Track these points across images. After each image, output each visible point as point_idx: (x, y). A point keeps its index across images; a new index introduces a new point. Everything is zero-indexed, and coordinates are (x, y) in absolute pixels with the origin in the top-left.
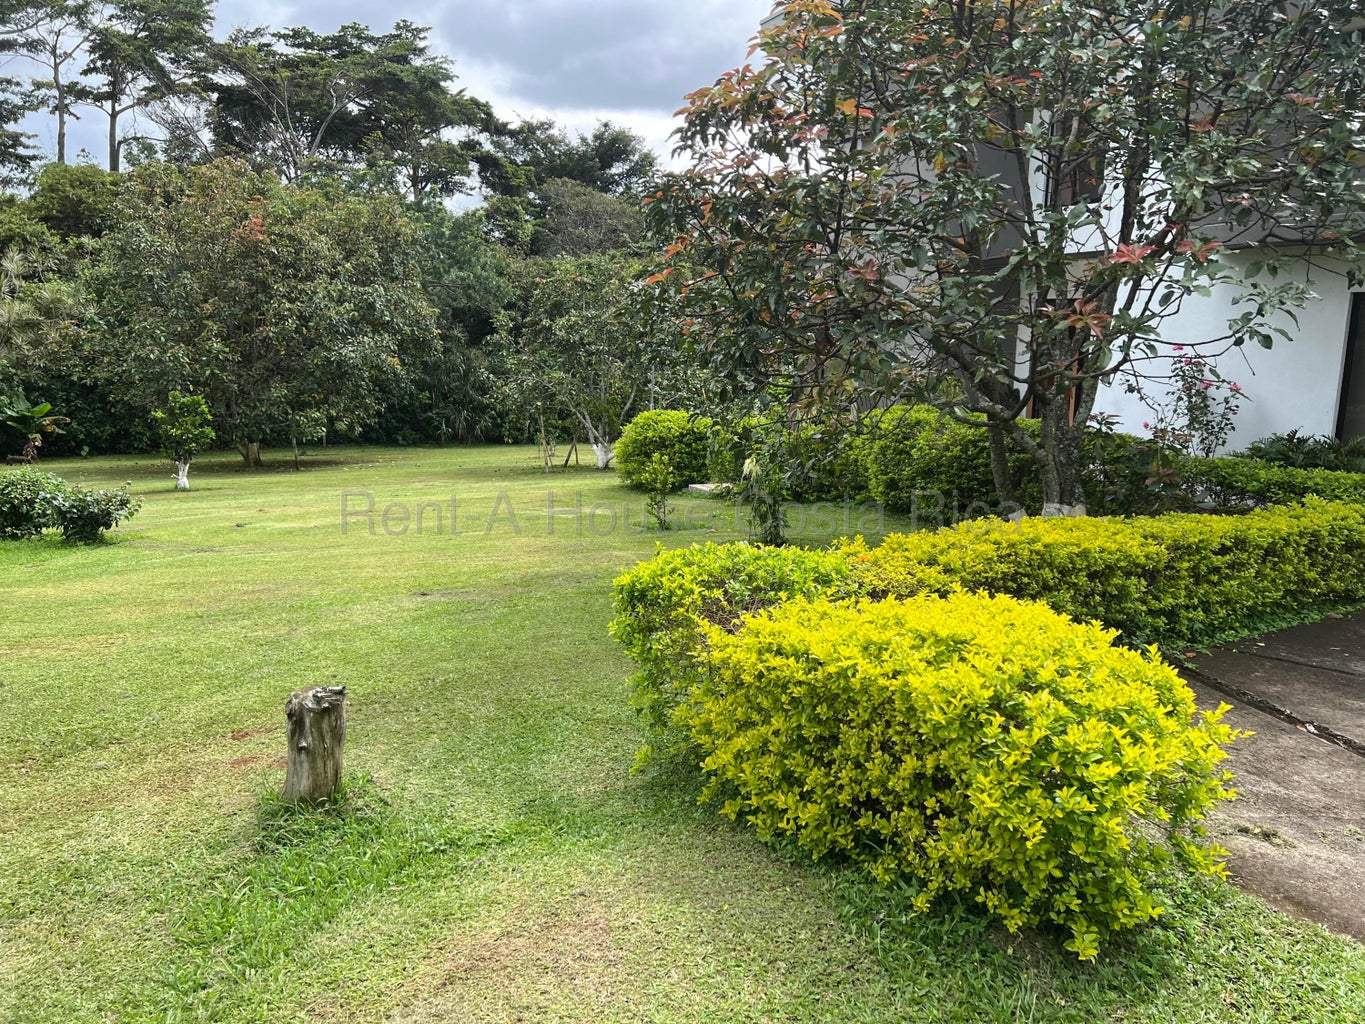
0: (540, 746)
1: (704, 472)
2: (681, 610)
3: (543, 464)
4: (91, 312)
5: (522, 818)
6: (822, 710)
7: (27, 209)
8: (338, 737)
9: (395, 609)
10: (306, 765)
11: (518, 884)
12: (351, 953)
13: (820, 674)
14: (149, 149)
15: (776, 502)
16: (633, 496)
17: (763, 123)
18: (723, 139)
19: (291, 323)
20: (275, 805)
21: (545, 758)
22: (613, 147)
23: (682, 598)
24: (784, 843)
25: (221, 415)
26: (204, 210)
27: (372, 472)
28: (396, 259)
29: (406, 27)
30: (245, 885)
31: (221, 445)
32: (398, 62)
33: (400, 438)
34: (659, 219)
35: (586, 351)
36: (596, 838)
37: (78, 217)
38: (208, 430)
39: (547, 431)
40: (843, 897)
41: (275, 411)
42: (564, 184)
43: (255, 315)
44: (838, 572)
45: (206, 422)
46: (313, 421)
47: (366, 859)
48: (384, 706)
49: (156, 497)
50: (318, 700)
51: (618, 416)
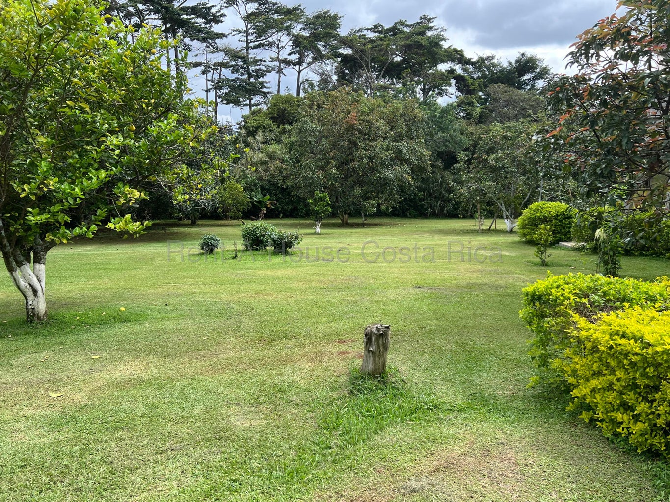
0: (478, 368)
1: (568, 236)
2: (562, 307)
3: (478, 228)
4: (286, 157)
5: (470, 401)
6: (650, 370)
7: (266, 114)
8: (386, 348)
9: (407, 293)
10: (371, 359)
11: (469, 432)
12: (391, 447)
13: (650, 351)
14: (311, 85)
15: (614, 254)
16: (527, 247)
17: (623, 45)
18: (598, 56)
19: (365, 161)
20: (357, 374)
21: (481, 374)
22: (526, 65)
23: (563, 301)
24: (619, 440)
25: (334, 202)
26: (333, 111)
27: (395, 229)
28: (413, 129)
29: (425, 18)
30: (345, 408)
31: (333, 215)
32: (420, 35)
33: (408, 214)
34: (556, 102)
35: (505, 171)
36: (509, 418)
37: (284, 116)
38: (329, 208)
39: (480, 212)
40: (656, 475)
41: (356, 201)
42: (499, 87)
43: (351, 157)
44: (661, 295)
45: (328, 205)
46: (371, 205)
47: (396, 406)
48: (403, 337)
49: (307, 236)
50: (378, 330)
51: (520, 204)
